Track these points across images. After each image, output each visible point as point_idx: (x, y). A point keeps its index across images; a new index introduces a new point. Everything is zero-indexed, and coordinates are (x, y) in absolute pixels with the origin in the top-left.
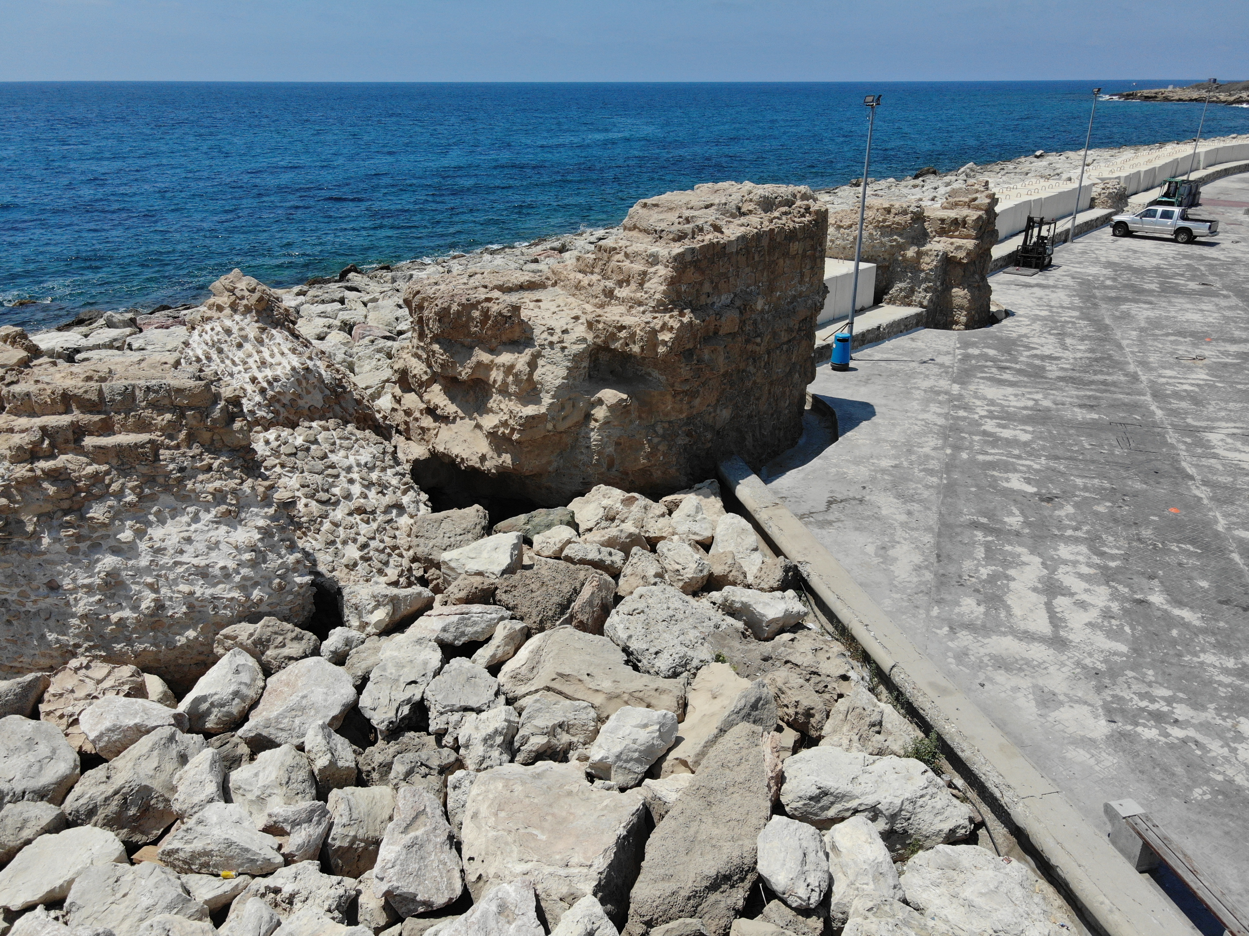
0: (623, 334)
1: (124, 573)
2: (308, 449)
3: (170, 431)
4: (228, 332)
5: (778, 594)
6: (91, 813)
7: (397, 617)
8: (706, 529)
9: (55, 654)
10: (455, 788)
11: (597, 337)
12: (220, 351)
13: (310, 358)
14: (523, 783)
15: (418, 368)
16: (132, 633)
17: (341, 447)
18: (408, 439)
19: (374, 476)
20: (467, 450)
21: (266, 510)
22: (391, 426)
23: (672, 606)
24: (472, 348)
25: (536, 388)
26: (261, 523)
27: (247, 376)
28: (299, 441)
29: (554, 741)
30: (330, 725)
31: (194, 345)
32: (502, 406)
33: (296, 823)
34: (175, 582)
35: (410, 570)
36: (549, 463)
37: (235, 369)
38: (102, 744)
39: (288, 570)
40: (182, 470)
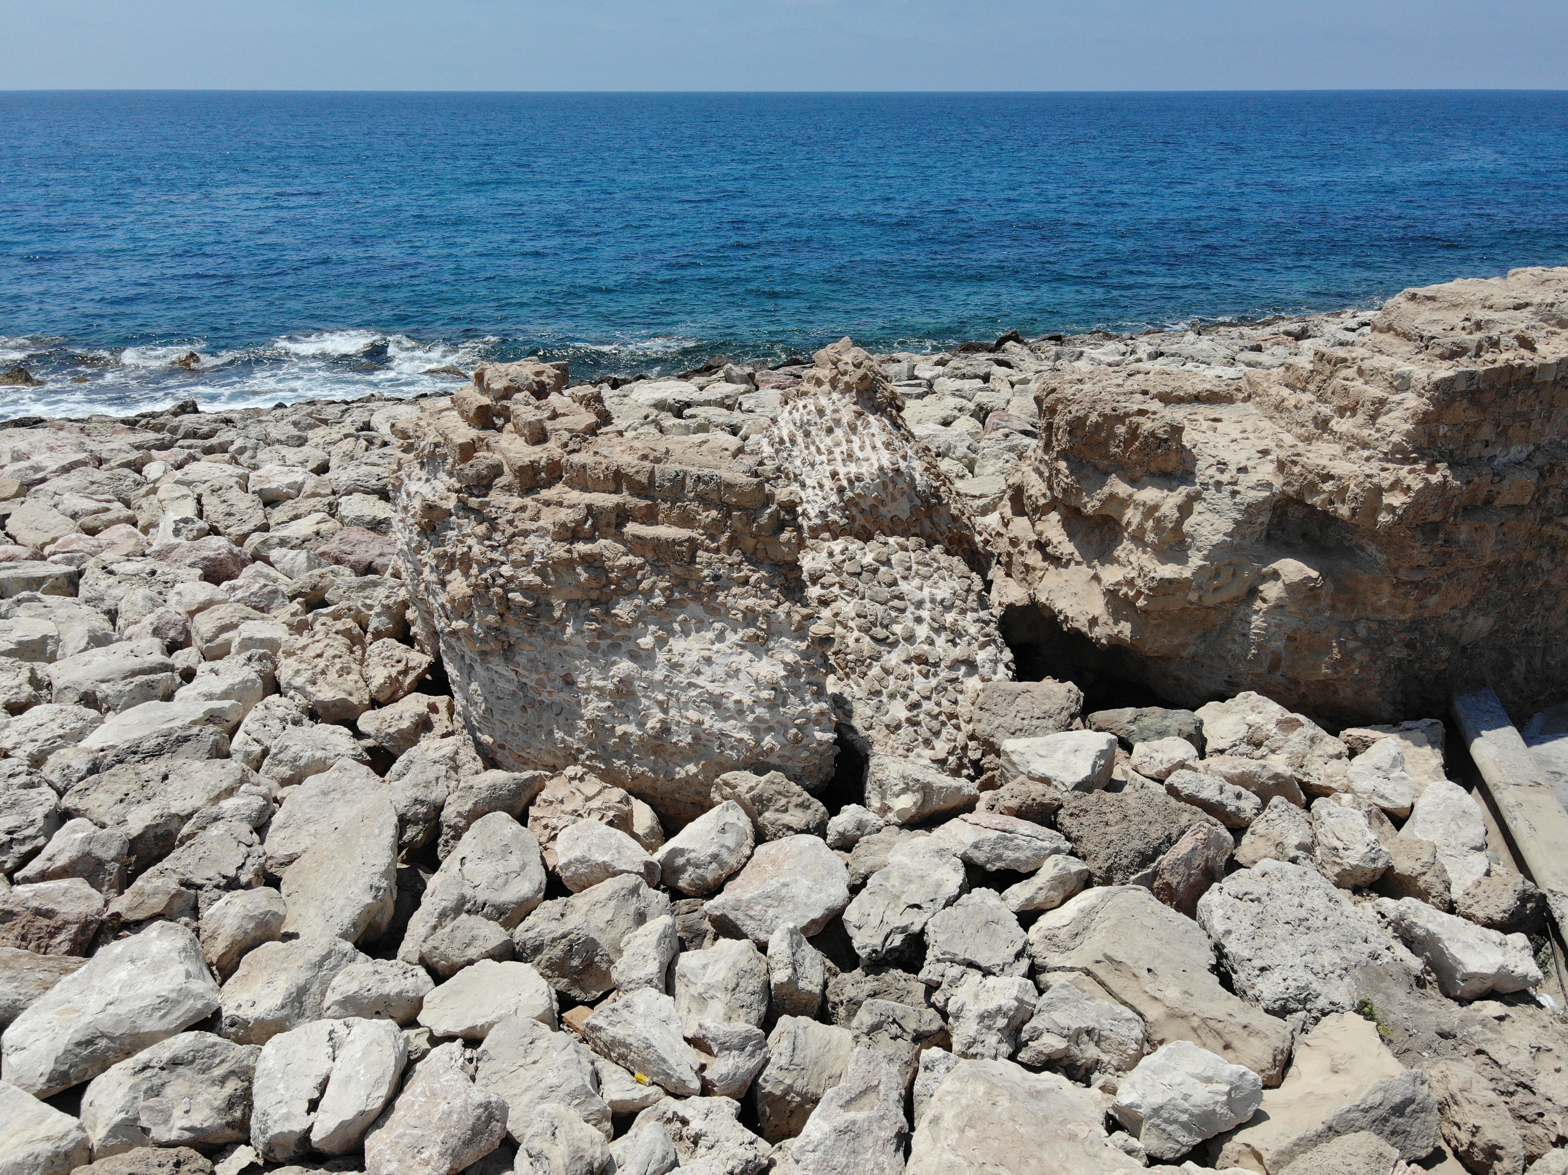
0: (1328, 486)
1: (637, 683)
2: (875, 571)
3: (713, 530)
4: (821, 412)
5: (1495, 935)
6: (538, 949)
7: (926, 810)
8: (1403, 795)
9: (559, 754)
10: (926, 1068)
11: (1288, 484)
12: (807, 434)
13: (904, 457)
14: (1013, 1098)
15: (1036, 488)
16: (633, 751)
17: (917, 574)
18: (1008, 575)
19: (949, 618)
20: (1075, 607)
21: (798, 643)
22: (992, 555)
23: (1308, 904)
24: (1107, 474)
25: (1183, 542)
26: (790, 658)
27: (829, 468)
28: (868, 559)
29: (1074, 1050)
30: (804, 930)
31: (782, 423)
32: (1133, 558)
33: (725, 1047)
34: (685, 706)
35: (965, 748)
36: (1184, 645)
37: (818, 459)
38: (568, 874)
39: (809, 720)
40: (716, 578)
